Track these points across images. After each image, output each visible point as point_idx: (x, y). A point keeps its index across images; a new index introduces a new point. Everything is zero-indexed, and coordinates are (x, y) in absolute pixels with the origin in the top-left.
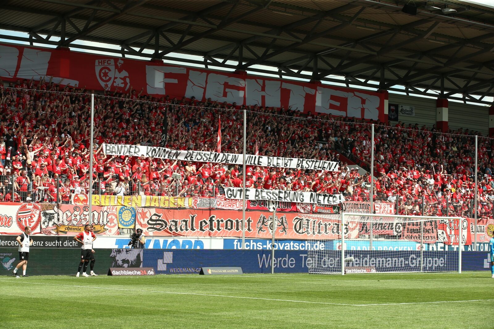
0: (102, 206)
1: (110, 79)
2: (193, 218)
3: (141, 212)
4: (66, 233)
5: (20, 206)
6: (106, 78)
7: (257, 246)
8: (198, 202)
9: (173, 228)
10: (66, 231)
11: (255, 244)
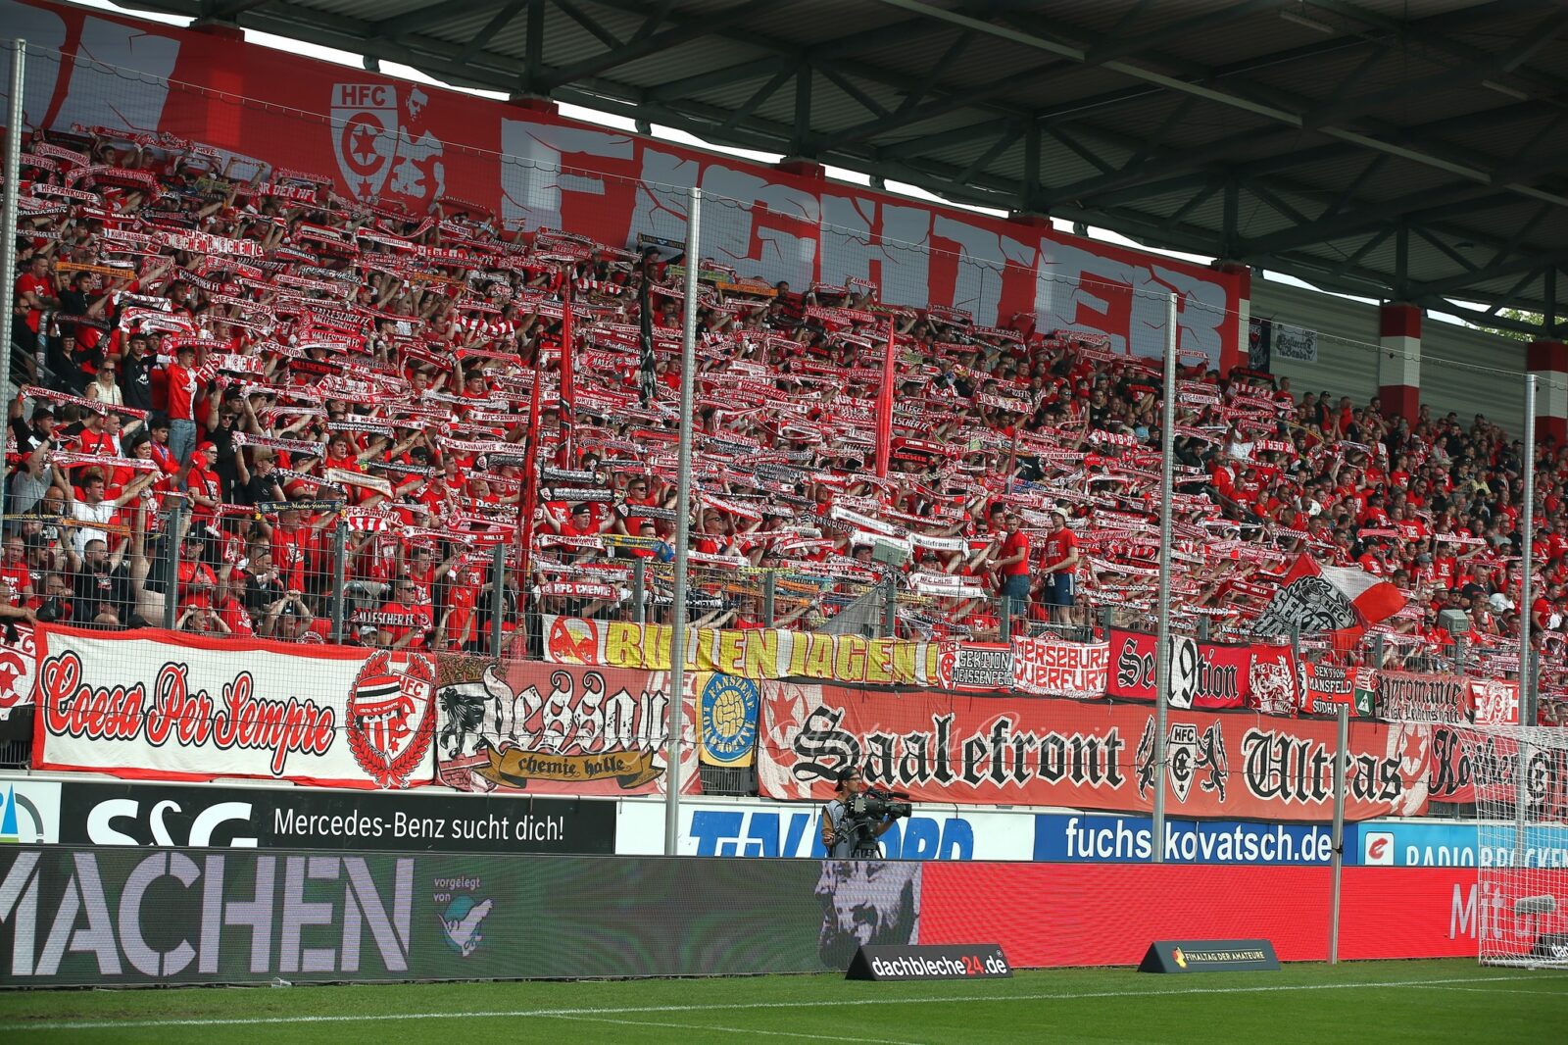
0: (649, 670)
1: (380, 160)
2: (942, 726)
3: (775, 698)
4: (521, 783)
5: (363, 663)
6: (365, 158)
7: (1136, 846)
8: (957, 664)
9: (878, 770)
10: (524, 774)
11: (1128, 833)
